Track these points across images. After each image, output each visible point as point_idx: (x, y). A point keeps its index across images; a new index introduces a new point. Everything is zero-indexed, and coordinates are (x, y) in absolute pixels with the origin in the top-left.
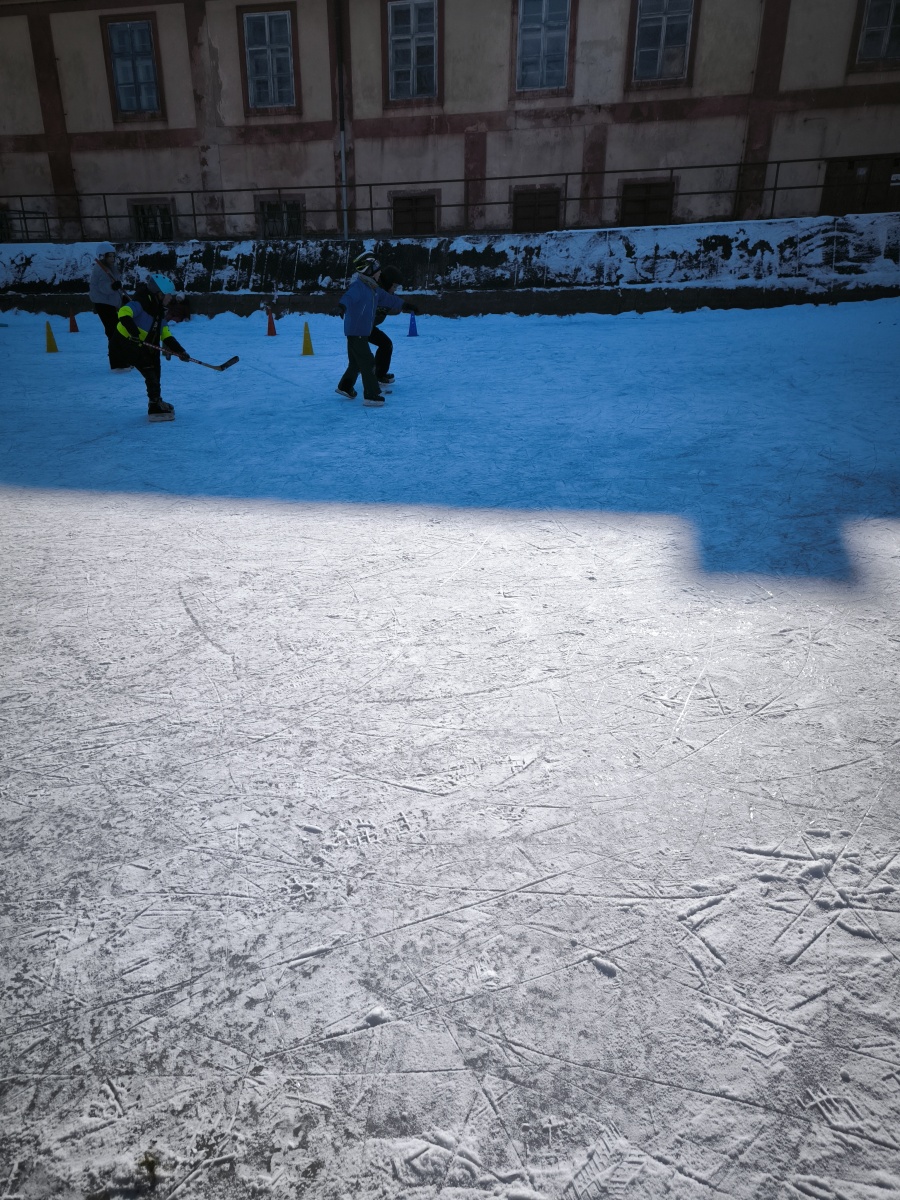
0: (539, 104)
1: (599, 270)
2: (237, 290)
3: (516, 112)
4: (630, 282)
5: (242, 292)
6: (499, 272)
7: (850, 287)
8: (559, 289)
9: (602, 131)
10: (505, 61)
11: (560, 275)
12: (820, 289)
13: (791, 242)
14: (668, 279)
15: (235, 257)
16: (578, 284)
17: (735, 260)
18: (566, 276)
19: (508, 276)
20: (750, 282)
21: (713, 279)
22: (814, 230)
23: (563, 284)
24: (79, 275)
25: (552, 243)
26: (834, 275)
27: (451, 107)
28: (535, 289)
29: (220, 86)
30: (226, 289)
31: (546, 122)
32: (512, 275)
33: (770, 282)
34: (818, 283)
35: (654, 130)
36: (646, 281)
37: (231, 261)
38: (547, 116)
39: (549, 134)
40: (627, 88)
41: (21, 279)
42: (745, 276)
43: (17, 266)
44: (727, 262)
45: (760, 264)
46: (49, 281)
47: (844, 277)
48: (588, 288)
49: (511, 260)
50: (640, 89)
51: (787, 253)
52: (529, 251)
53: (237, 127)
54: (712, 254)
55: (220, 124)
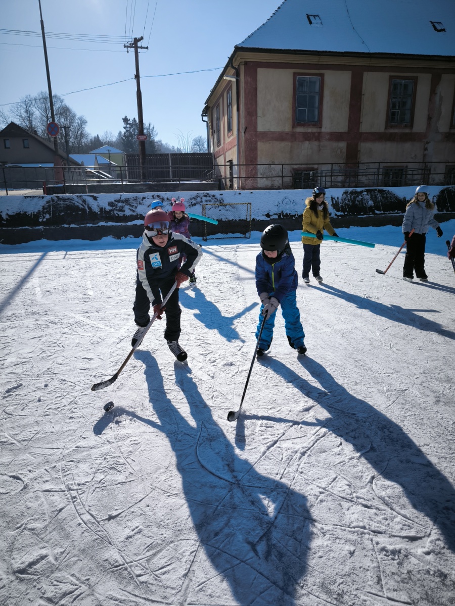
29: (441, 113)
53: (445, 133)
55: (437, 131)
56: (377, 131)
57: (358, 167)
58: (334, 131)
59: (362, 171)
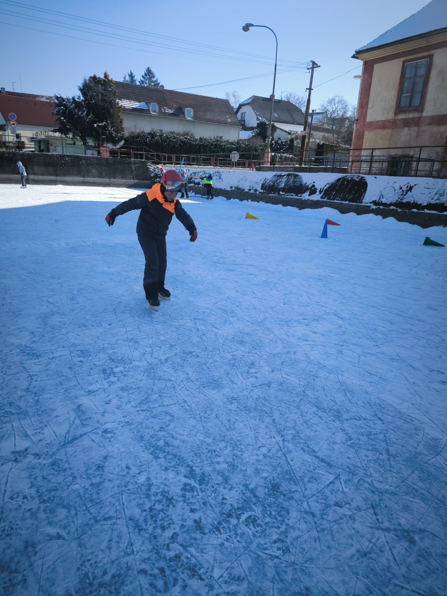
43: (403, 191)
46: (420, 202)
58: (437, 114)
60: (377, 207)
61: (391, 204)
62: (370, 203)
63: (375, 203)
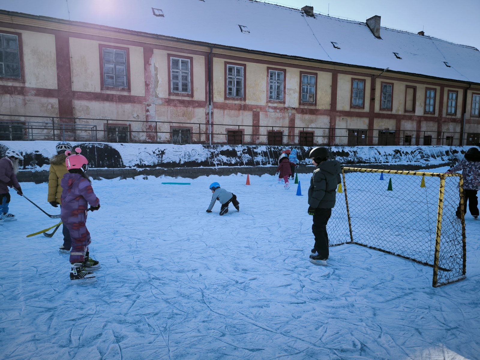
0: (275, 105)
1: (375, 159)
2: (266, 165)
3: (269, 106)
4: (384, 162)
5: (268, 166)
6: (349, 159)
7: (429, 165)
8: (368, 164)
9: (294, 115)
10: (265, 90)
11: (366, 160)
12: (424, 165)
13: (412, 153)
14: (392, 162)
15: (260, 152)
16: (372, 163)
17: (403, 157)
18: (367, 160)
19: (352, 160)
20: (409, 163)
21: (401, 162)
22: (415, 149)
23: (367, 163)
24: (193, 159)
25: (359, 150)
26: (424, 162)
27: (248, 102)
28: (361, 164)
29: (158, 82)
30: (262, 164)
31: (278, 111)
32: (353, 159)
33: (413, 163)
34: (423, 164)
35: (307, 117)
36: (387, 162)
37: (259, 154)
38: (278, 109)
39: (279, 115)
40: (300, 104)
41: (162, 161)
42: (408, 162)
43: (157, 155)
44: (402, 157)
45: (409, 158)
46: (178, 162)
47: (427, 162)
48: (375, 164)
49: (351, 155)
50: (304, 104)
51: (413, 155)
52: (354, 152)
53: (164, 98)
54: (398, 155)
55: (157, 96)
56: (93, 91)
57: (75, 122)
58: (42, 87)
59: (81, 126)
60: (143, 169)
61: (155, 166)
62: (134, 166)
63: (138, 166)
